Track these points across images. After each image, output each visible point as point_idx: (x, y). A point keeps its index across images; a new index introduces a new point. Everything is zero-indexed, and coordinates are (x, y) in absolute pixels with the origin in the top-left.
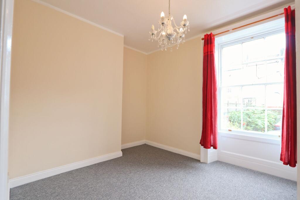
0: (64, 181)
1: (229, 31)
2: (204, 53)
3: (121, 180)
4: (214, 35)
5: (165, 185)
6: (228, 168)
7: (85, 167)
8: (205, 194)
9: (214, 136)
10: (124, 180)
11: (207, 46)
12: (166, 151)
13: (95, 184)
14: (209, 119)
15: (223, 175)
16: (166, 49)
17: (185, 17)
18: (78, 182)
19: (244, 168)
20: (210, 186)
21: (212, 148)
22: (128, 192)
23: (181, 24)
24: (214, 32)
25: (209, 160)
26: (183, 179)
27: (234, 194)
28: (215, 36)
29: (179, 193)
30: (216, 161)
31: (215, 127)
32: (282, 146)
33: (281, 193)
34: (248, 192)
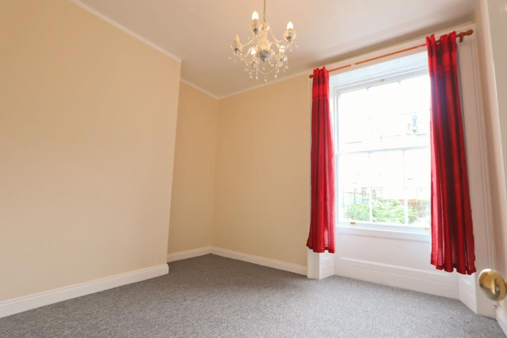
0: (45, 322)
1: (350, 66)
2: (314, 98)
3: (167, 312)
4: (328, 72)
5: (249, 317)
6: (351, 285)
7: (93, 294)
8: (320, 326)
9: (330, 231)
10: (173, 312)
11: (317, 86)
12: (248, 263)
13: (114, 323)
14: (322, 202)
15: (345, 296)
16: (257, 77)
17: (290, 26)
18: (77, 321)
19: (377, 284)
20: (328, 314)
21: (326, 251)
22: (181, 333)
23: (284, 36)
24: (328, 67)
25: (322, 275)
26: (281, 305)
27: (367, 323)
28: (330, 73)
29: (276, 328)
30: (333, 276)
31: (331, 216)
32: (432, 241)
33: (435, 315)
34: (388, 319)
